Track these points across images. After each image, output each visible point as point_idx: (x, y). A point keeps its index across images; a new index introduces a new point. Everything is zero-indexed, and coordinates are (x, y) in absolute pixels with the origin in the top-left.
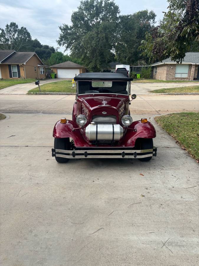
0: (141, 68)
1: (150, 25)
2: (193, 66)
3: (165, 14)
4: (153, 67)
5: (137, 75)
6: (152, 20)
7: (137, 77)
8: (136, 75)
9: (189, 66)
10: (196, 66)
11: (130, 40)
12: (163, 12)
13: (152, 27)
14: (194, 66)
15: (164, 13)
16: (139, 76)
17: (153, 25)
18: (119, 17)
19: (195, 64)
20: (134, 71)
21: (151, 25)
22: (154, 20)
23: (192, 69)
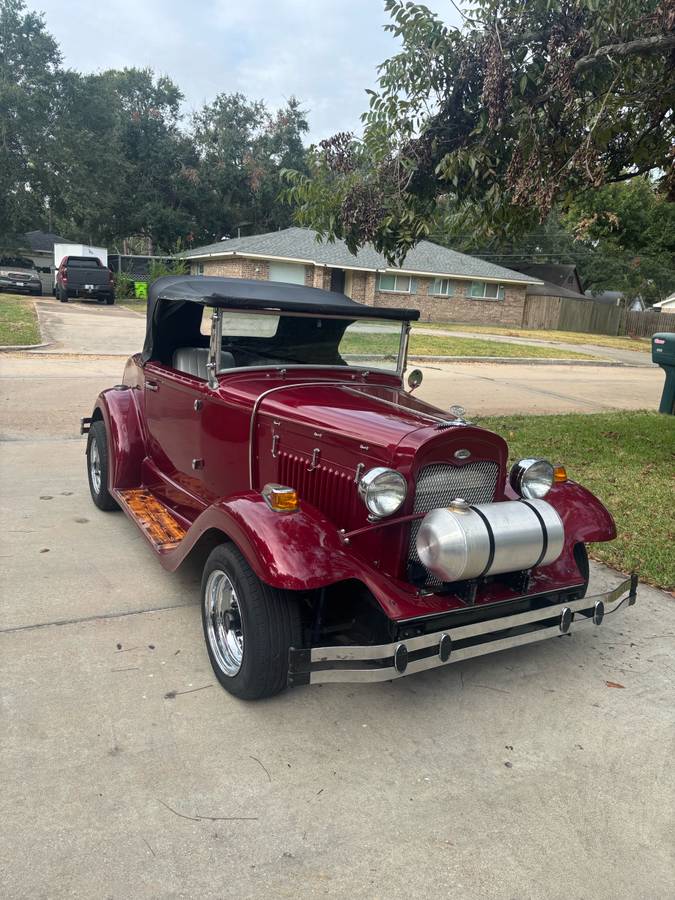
0: (149, 262)
1: (163, 121)
2: (317, 272)
3: (373, 100)
4: (189, 263)
5: (137, 285)
6: (169, 108)
7: (138, 292)
8: (131, 286)
9: (307, 271)
10: (326, 270)
11: (104, 162)
12: (369, 91)
13: (170, 129)
14: (321, 272)
15: (371, 96)
16: (142, 289)
17: (171, 123)
18: (57, 73)
19: (323, 265)
20: (124, 270)
21: (166, 122)
22: (175, 109)
23: (315, 280)
